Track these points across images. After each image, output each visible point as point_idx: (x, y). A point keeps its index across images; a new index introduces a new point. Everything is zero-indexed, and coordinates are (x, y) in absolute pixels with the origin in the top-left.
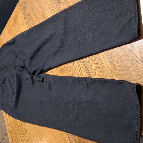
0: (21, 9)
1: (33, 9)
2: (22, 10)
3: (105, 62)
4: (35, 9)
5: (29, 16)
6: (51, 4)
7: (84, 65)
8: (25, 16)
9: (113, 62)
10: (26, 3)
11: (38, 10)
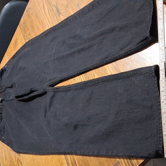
0: (21, 30)
1: (33, 27)
2: (23, 31)
3: (109, 68)
4: (35, 27)
5: (29, 36)
6: (51, 18)
7: (86, 77)
8: (25, 37)
9: (117, 66)
10: (26, 24)
11: (38, 27)
